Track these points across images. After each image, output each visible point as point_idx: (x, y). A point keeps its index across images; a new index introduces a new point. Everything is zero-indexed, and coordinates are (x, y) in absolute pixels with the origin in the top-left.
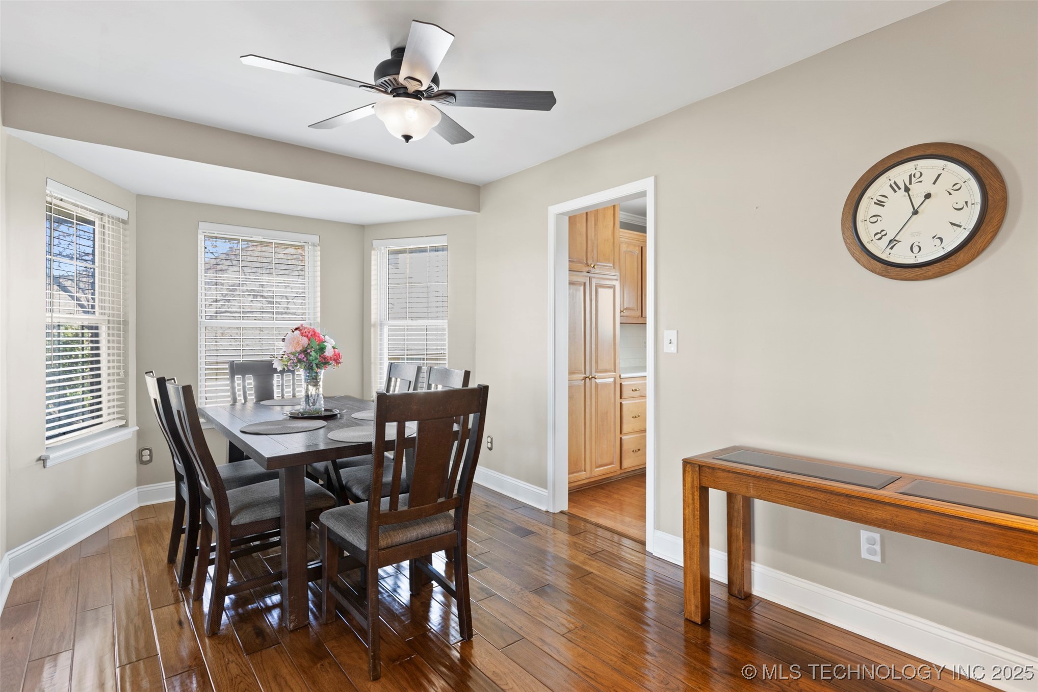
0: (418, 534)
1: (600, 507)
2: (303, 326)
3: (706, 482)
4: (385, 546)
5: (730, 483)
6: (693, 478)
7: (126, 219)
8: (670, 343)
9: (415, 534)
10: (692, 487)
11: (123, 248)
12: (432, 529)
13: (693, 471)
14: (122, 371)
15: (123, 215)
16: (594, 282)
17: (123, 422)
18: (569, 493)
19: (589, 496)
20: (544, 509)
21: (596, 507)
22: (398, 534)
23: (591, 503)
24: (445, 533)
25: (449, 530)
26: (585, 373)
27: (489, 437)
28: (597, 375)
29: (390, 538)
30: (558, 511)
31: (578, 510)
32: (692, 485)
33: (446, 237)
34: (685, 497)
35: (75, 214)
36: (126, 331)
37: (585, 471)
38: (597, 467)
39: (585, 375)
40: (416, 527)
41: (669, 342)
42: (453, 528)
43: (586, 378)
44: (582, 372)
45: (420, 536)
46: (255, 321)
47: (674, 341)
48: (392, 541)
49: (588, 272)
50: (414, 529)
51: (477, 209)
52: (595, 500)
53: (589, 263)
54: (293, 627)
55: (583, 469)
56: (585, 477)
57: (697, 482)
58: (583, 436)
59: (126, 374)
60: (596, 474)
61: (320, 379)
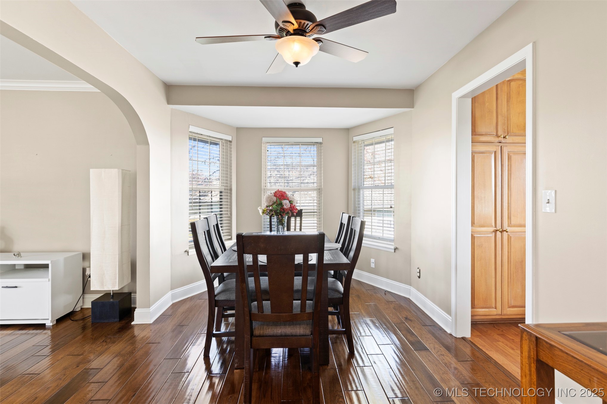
0: (281, 332)
1: (503, 342)
2: (279, 190)
3: (544, 357)
4: (259, 334)
5: (570, 367)
6: (529, 347)
7: (231, 140)
8: (548, 203)
9: (280, 331)
10: (529, 357)
11: (229, 154)
12: (293, 330)
13: (530, 341)
14: (229, 213)
15: (229, 138)
16: (506, 150)
17: (230, 237)
18: (471, 324)
19: (499, 330)
20: (449, 331)
21: (499, 341)
22: (269, 328)
23: (496, 337)
24: (303, 336)
25: (307, 335)
26: (496, 227)
27: (418, 268)
28: (509, 229)
29: (263, 330)
30: (460, 337)
31: (480, 340)
32: (529, 355)
33: (393, 128)
34: (523, 364)
35: (209, 141)
36: (231, 193)
37: (496, 308)
38: (509, 307)
39: (495, 229)
40: (282, 327)
41: (547, 201)
42: (310, 333)
43: (497, 230)
44: (492, 226)
45: (283, 334)
46: (290, 188)
47: (552, 201)
48: (263, 333)
49: (500, 142)
50: (281, 328)
51: (412, 106)
52: (502, 335)
53: (499, 134)
54: (237, 366)
55: (494, 306)
56: (495, 313)
57: (534, 354)
58: (494, 279)
59: (231, 214)
60: (508, 313)
61: (285, 221)
